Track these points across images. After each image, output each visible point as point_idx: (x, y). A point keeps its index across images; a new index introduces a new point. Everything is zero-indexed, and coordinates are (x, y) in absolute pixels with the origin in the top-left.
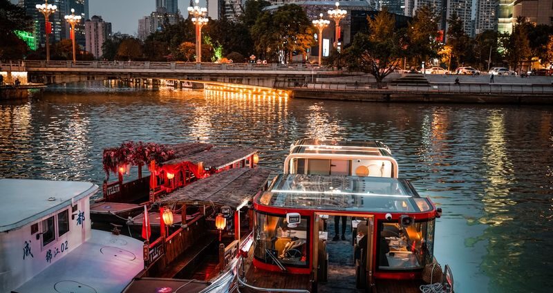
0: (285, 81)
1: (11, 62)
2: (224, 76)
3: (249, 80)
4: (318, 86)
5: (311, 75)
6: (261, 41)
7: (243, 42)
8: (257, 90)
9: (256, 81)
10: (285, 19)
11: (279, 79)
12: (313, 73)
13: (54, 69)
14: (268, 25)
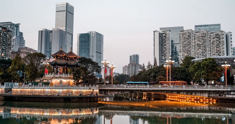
0: (214, 94)
1: (94, 85)
2: (184, 91)
3: (196, 93)
4: (230, 96)
5: (228, 91)
6: (195, 75)
7: (184, 75)
8: (197, 98)
9: (199, 94)
10: (207, 64)
11: (211, 93)
12: (229, 90)
13: (108, 88)
14: (199, 67)
